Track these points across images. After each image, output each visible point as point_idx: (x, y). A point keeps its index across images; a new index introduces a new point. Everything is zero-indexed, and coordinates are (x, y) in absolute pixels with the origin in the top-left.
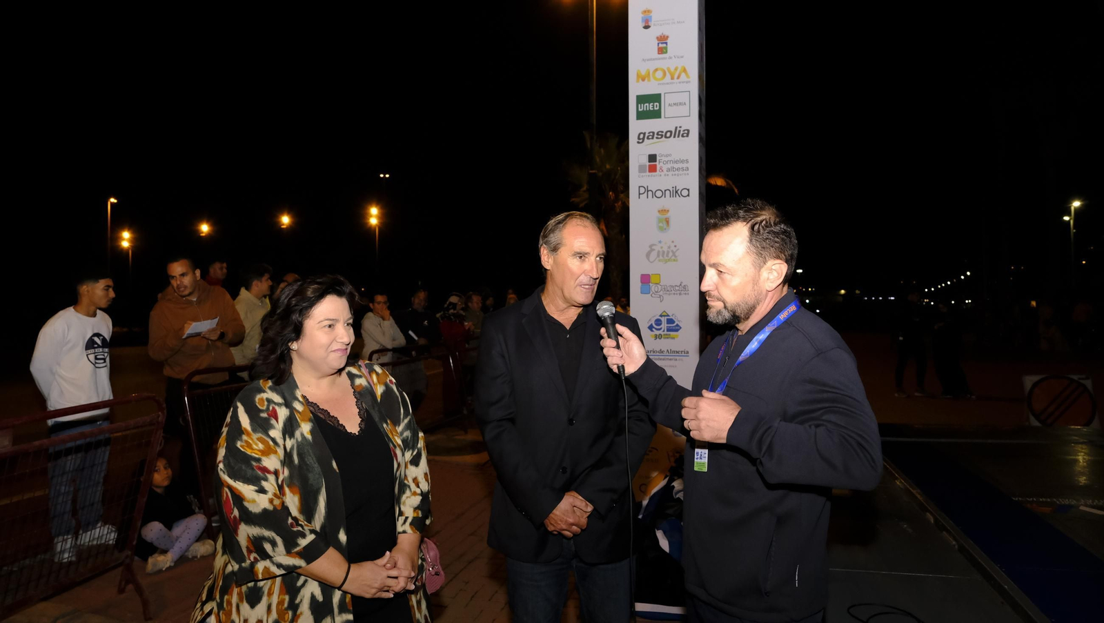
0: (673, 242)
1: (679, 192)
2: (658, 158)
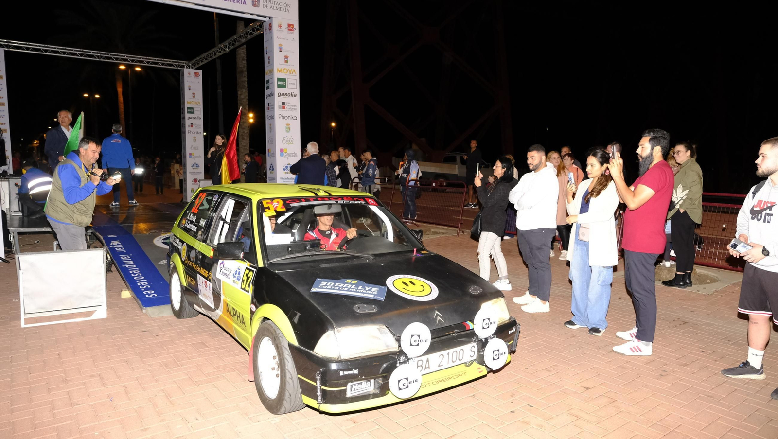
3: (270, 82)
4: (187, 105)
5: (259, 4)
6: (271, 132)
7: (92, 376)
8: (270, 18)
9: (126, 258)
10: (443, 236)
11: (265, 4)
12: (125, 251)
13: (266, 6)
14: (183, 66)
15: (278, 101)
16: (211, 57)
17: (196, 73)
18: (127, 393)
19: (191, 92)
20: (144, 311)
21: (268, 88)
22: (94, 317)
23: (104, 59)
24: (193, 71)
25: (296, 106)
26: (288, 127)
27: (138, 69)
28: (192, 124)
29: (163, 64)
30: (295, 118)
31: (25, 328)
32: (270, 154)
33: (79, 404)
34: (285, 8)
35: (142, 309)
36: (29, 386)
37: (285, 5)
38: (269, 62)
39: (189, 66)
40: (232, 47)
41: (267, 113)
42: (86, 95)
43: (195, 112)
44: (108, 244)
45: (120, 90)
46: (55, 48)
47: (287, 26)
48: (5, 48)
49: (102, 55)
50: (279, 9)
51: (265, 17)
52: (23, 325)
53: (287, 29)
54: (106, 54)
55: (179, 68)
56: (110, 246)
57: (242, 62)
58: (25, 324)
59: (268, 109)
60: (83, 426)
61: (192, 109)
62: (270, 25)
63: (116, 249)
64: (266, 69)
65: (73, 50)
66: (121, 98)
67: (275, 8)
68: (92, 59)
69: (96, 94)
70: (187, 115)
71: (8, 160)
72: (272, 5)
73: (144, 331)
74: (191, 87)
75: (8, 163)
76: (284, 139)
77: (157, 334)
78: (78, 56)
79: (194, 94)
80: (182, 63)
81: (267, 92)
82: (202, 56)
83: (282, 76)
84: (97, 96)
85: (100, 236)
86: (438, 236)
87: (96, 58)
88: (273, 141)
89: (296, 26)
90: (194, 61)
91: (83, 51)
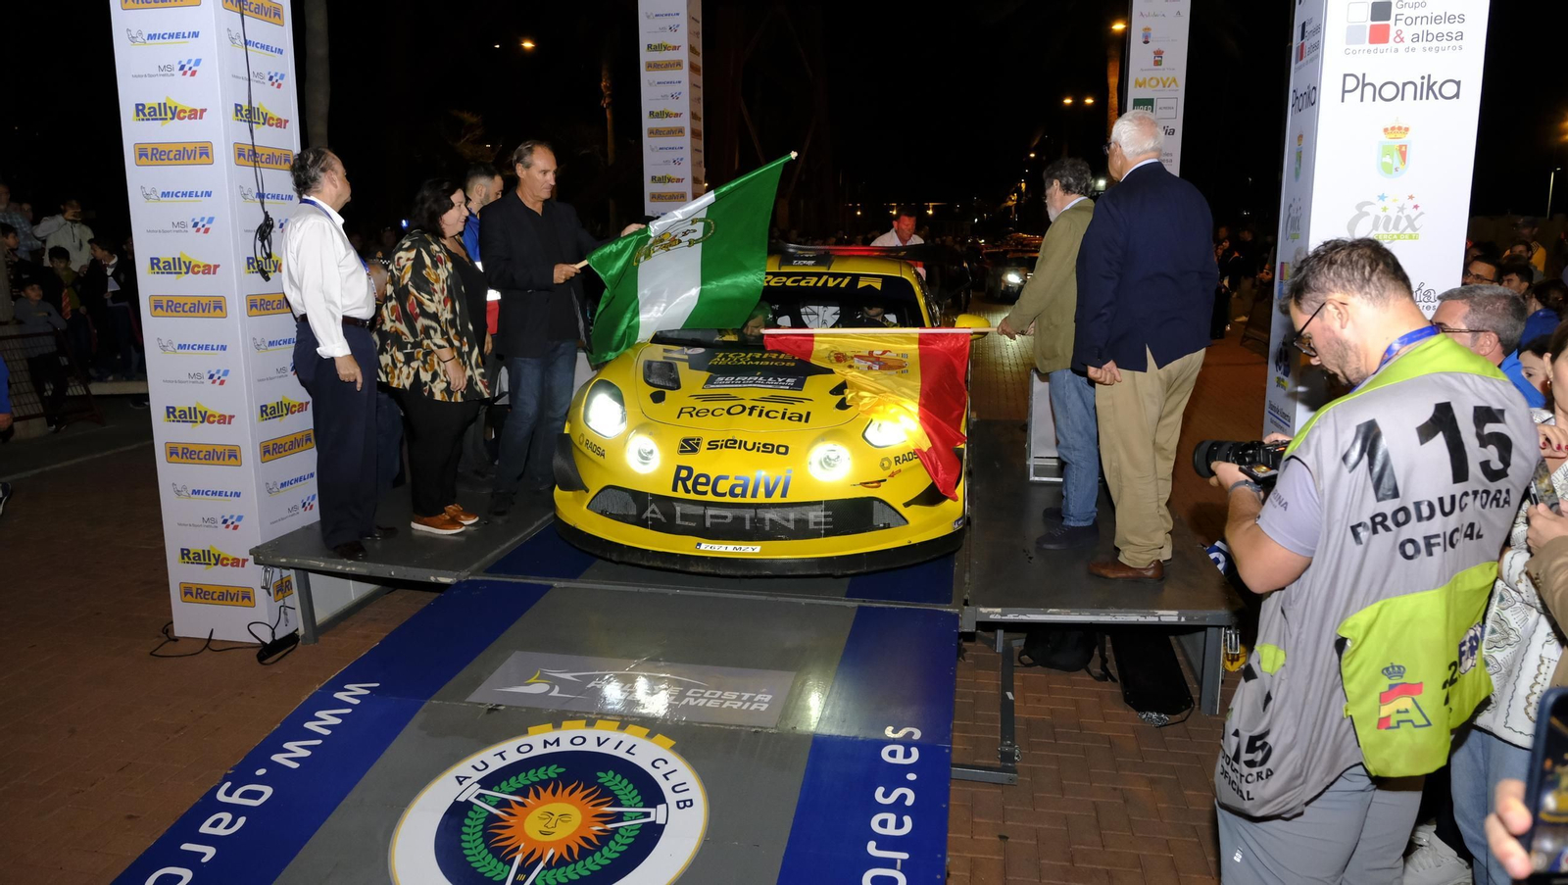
0: (1411, 197)
1: (1436, 88)
2: (1394, 11)
6: (1297, 175)
19: (1153, 46)
25: (1462, 18)
26: (1397, 143)
41: (1296, 82)
59: (1301, 57)
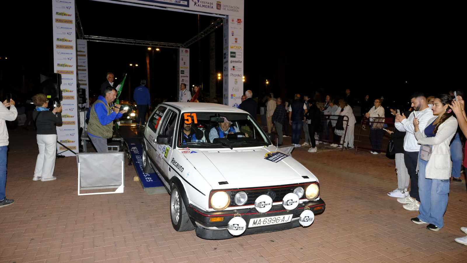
3: (226, 54)
4: (181, 69)
5: (221, 8)
7: (108, 229)
8: (227, 16)
9: (139, 157)
10: (332, 150)
11: (224, 8)
12: (139, 153)
13: (225, 9)
14: (179, 47)
15: (230, 66)
16: (194, 41)
17: (186, 50)
18: (125, 241)
20: (145, 190)
21: (225, 58)
22: (117, 192)
23: (137, 44)
24: (184, 49)
27: (158, 50)
28: (183, 80)
29: (168, 46)
30: (241, 76)
31: (80, 196)
32: (225, 97)
33: (97, 246)
34: (235, 9)
35: (143, 188)
36: (74, 232)
37: (236, 8)
38: (226, 43)
39: (183, 47)
40: (206, 35)
42: (131, 65)
43: (185, 73)
44: (130, 149)
45: (148, 62)
46: (112, 39)
47: (237, 20)
48: (87, 39)
49: (136, 42)
50: (232, 10)
51: (224, 15)
52: (79, 194)
53: (237, 22)
54: (138, 41)
55: (177, 48)
56: (131, 150)
57: (213, 44)
58: (80, 194)
60: (97, 261)
61: (183, 71)
62: (227, 20)
63: (134, 152)
64: (224, 47)
65: (121, 40)
66: (148, 66)
67: (230, 10)
68: (131, 44)
69: (136, 64)
70: (181, 75)
71: (87, 100)
72: (229, 8)
73: (142, 203)
74: (183, 59)
75: (87, 102)
76: (233, 89)
77: (149, 205)
78: (124, 43)
79: (185, 62)
80: (180, 45)
81: (224, 60)
82: (190, 40)
83: (233, 50)
84: (137, 65)
85: (127, 144)
86: (329, 150)
87: (133, 44)
88: (227, 90)
89: (243, 20)
90: (185, 44)
91: (126, 40)
